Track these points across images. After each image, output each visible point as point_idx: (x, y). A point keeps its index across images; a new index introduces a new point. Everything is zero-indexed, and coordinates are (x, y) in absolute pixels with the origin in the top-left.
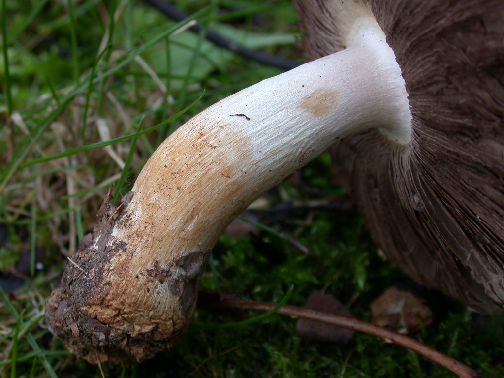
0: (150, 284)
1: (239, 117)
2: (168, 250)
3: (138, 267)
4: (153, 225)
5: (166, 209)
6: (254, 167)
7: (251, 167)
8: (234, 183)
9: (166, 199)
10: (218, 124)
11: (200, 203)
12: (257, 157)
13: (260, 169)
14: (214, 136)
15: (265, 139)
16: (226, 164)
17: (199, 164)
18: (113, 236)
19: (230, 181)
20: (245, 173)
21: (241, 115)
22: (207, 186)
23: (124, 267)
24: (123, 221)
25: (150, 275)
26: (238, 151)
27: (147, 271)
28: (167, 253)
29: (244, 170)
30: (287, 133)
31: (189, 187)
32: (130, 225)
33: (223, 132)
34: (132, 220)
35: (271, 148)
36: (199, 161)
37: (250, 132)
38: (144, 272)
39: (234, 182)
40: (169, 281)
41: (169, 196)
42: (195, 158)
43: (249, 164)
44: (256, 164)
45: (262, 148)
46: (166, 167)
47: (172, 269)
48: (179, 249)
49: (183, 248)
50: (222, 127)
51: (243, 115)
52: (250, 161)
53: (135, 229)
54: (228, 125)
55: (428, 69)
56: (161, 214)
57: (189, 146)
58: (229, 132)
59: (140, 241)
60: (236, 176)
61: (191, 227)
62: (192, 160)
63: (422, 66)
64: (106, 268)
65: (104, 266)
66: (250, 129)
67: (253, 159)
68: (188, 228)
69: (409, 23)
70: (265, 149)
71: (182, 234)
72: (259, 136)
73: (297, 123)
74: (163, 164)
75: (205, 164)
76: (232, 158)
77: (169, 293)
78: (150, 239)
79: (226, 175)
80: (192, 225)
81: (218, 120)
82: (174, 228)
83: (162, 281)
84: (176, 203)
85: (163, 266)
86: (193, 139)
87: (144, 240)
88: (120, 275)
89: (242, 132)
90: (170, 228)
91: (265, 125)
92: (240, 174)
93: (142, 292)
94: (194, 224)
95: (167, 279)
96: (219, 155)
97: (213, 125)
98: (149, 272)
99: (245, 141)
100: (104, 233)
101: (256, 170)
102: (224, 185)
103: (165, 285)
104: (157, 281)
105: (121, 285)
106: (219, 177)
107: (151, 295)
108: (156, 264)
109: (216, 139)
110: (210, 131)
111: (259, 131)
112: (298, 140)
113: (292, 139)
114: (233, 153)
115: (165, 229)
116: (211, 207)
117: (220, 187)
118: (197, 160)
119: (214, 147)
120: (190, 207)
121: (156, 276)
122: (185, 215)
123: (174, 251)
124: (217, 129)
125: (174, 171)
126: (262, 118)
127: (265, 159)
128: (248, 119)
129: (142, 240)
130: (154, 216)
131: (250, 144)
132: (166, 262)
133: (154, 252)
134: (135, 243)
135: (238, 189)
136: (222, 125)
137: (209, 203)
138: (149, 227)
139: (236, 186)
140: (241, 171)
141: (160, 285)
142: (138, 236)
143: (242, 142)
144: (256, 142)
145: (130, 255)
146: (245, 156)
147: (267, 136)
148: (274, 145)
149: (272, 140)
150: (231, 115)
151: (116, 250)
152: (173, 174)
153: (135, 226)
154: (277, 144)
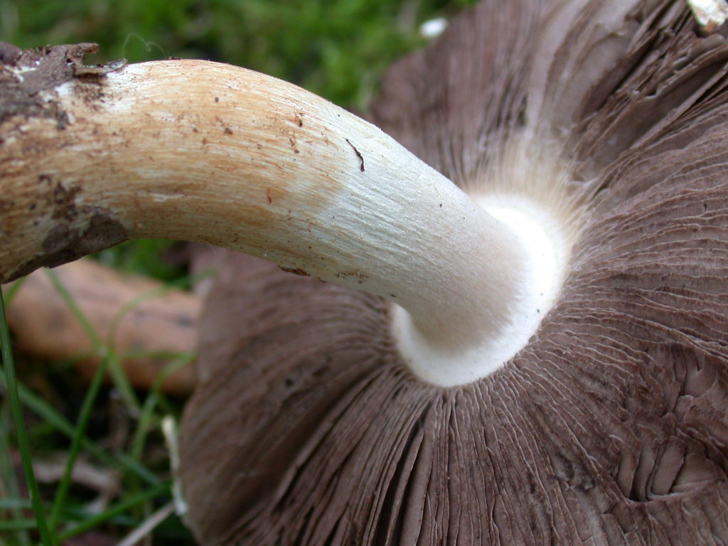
0: (41, 203)
1: (355, 154)
2: (107, 191)
3: (56, 167)
4: (127, 144)
5: (163, 144)
6: (305, 225)
7: (303, 221)
8: (264, 213)
9: (177, 134)
10: (326, 132)
11: (205, 186)
12: (322, 218)
13: (306, 233)
14: (310, 139)
15: (353, 212)
16: (286, 185)
17: (259, 147)
18: (57, 93)
19: (265, 206)
20: (290, 219)
21: (359, 154)
22: (237, 179)
23: (40, 147)
24: (87, 90)
25: (56, 193)
26: (316, 188)
27: (59, 185)
28: (101, 192)
29: (292, 215)
30: (378, 234)
31: (218, 157)
32: (95, 107)
33: (323, 148)
34: (102, 105)
35: (346, 228)
36: (263, 144)
37: (350, 186)
38: (55, 182)
39: (267, 212)
40: (61, 225)
41: (185, 136)
42: (262, 134)
43: (307, 215)
44: (312, 224)
45: (339, 216)
46: (217, 100)
47: (81, 216)
48: (117, 205)
49: (122, 209)
50: (327, 141)
51: (362, 158)
52: (311, 214)
53: (97, 118)
54: (336, 147)
55: (612, 362)
56: (151, 143)
57: (269, 112)
58: (329, 155)
59: (90, 142)
60: (277, 210)
61: (160, 198)
62: (256, 132)
63: (605, 350)
64: (16, 119)
65: (15, 114)
66: (353, 183)
67: (316, 216)
68: (157, 195)
69: (645, 294)
70: (339, 221)
71: (142, 194)
72: (352, 200)
73: (397, 237)
74: (216, 93)
75: (266, 156)
76: (300, 187)
77: (43, 237)
78: (105, 154)
79: (271, 196)
80: (165, 198)
81: (329, 127)
82: (146, 176)
83: (57, 215)
84: (182, 154)
85: (79, 201)
86: (281, 110)
87: (96, 146)
88: (26, 149)
89: (340, 174)
90: (140, 171)
91: (370, 197)
92: (285, 213)
93: (26, 201)
94: (168, 200)
95: (63, 221)
96: (292, 166)
97: (317, 125)
98: (60, 188)
99: (335, 188)
100: (44, 72)
101: (302, 229)
102: (254, 202)
103: (53, 224)
104: (51, 209)
105: (13, 163)
106: (262, 187)
107: (29, 216)
108: (77, 190)
109: (308, 145)
110: (310, 128)
111: (358, 196)
112: (375, 254)
113: (372, 247)
114: (308, 183)
115: (133, 164)
116: (207, 205)
117: (247, 200)
118: (262, 139)
119: (297, 152)
120: (190, 177)
121: (60, 202)
122: (173, 178)
123: (110, 200)
124: (320, 136)
125: (222, 117)
126: (375, 187)
127: (327, 231)
128: (362, 169)
129: (95, 143)
130: (141, 136)
131: (333, 196)
132: (87, 201)
133: (91, 173)
134: (82, 135)
135: (258, 224)
136: (330, 139)
137: (213, 200)
138: (119, 140)
139: (263, 218)
140: (290, 211)
141: (48, 217)
142: (95, 132)
143: (329, 184)
144: (341, 202)
145: (62, 142)
146: (316, 202)
147: (358, 212)
148: (352, 230)
149: (358, 222)
150: (347, 140)
151: (47, 115)
152: (217, 119)
153: (102, 116)
154: (356, 232)
